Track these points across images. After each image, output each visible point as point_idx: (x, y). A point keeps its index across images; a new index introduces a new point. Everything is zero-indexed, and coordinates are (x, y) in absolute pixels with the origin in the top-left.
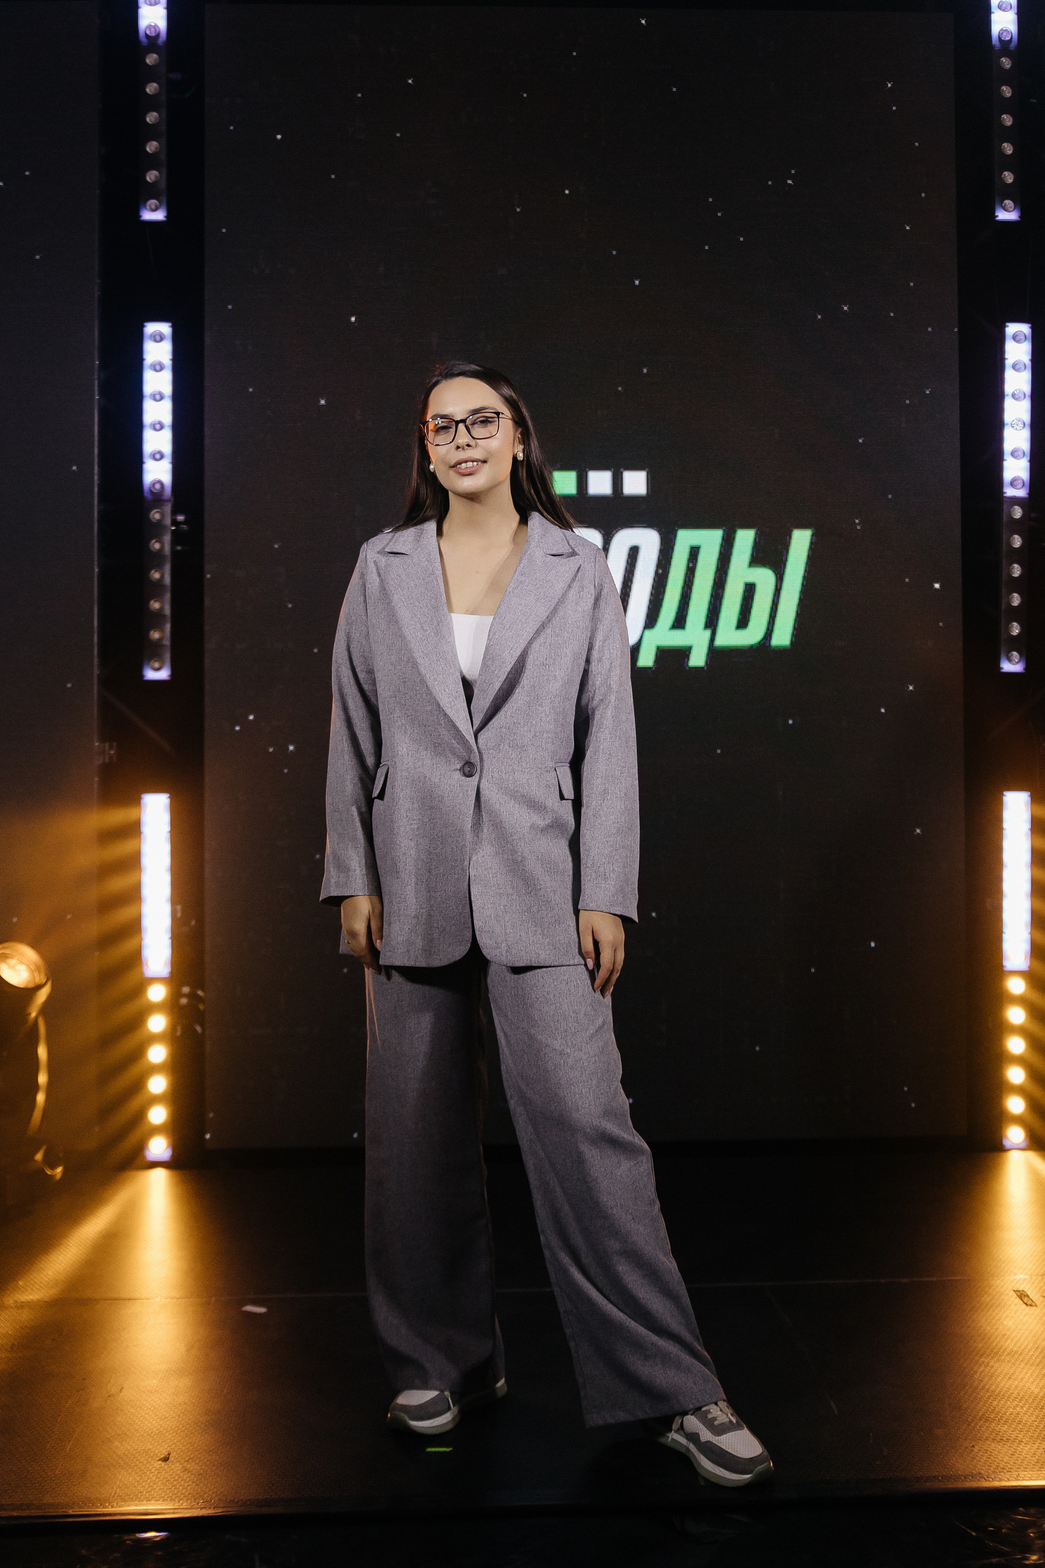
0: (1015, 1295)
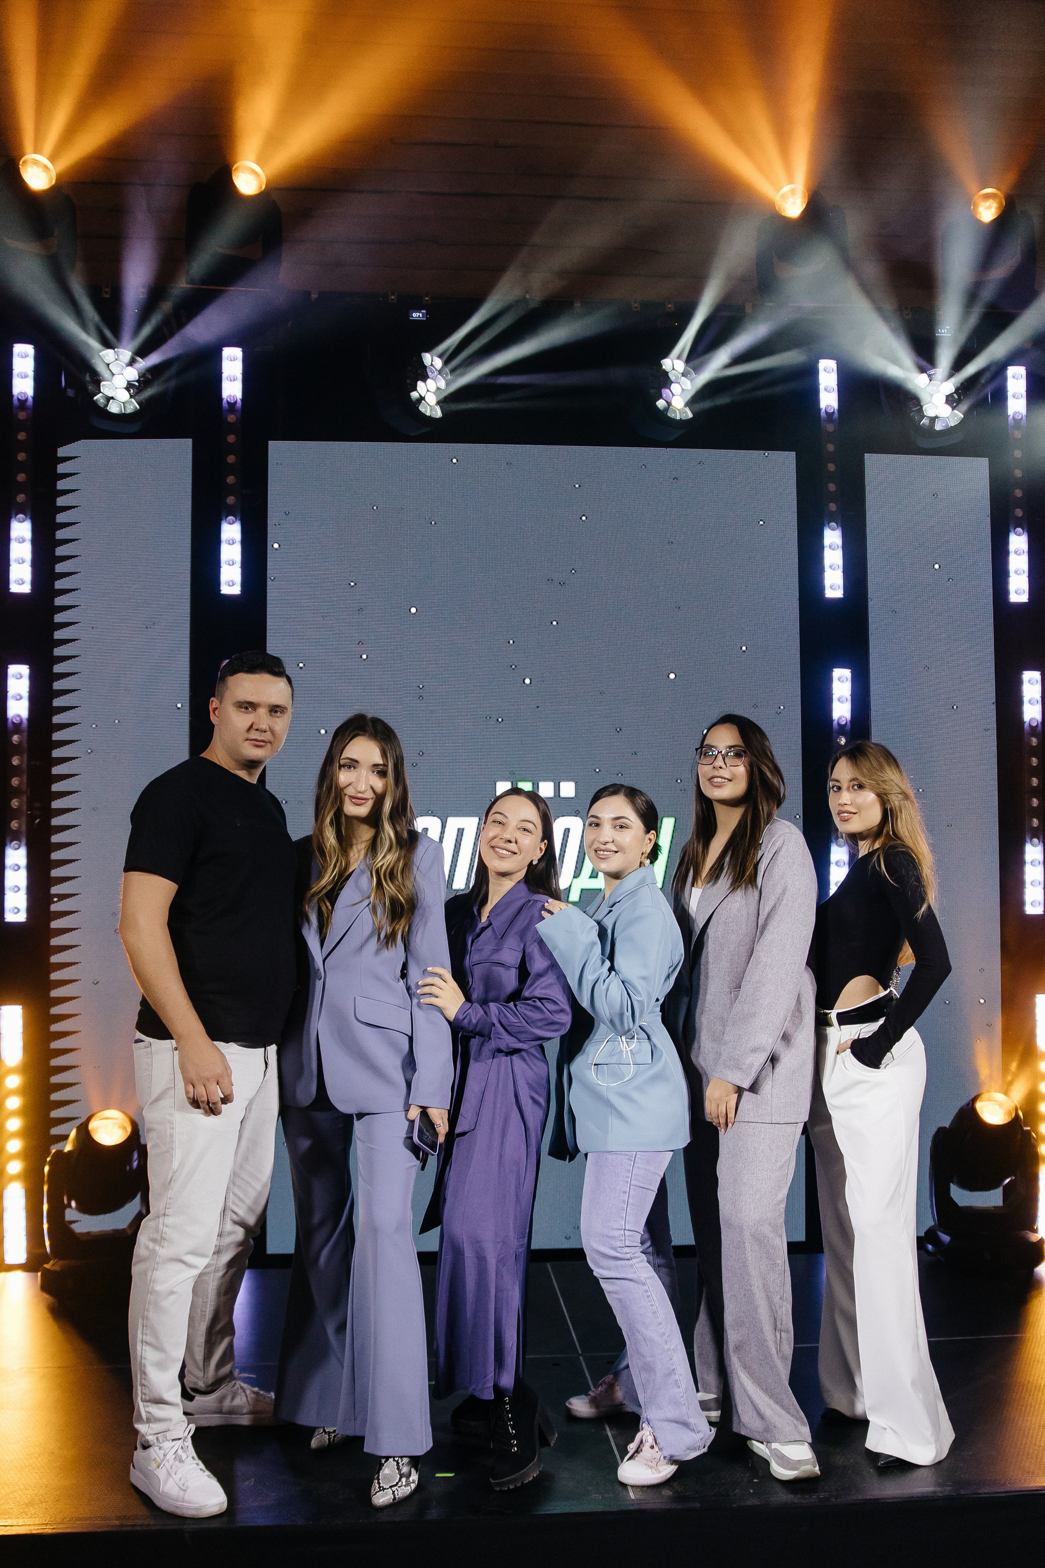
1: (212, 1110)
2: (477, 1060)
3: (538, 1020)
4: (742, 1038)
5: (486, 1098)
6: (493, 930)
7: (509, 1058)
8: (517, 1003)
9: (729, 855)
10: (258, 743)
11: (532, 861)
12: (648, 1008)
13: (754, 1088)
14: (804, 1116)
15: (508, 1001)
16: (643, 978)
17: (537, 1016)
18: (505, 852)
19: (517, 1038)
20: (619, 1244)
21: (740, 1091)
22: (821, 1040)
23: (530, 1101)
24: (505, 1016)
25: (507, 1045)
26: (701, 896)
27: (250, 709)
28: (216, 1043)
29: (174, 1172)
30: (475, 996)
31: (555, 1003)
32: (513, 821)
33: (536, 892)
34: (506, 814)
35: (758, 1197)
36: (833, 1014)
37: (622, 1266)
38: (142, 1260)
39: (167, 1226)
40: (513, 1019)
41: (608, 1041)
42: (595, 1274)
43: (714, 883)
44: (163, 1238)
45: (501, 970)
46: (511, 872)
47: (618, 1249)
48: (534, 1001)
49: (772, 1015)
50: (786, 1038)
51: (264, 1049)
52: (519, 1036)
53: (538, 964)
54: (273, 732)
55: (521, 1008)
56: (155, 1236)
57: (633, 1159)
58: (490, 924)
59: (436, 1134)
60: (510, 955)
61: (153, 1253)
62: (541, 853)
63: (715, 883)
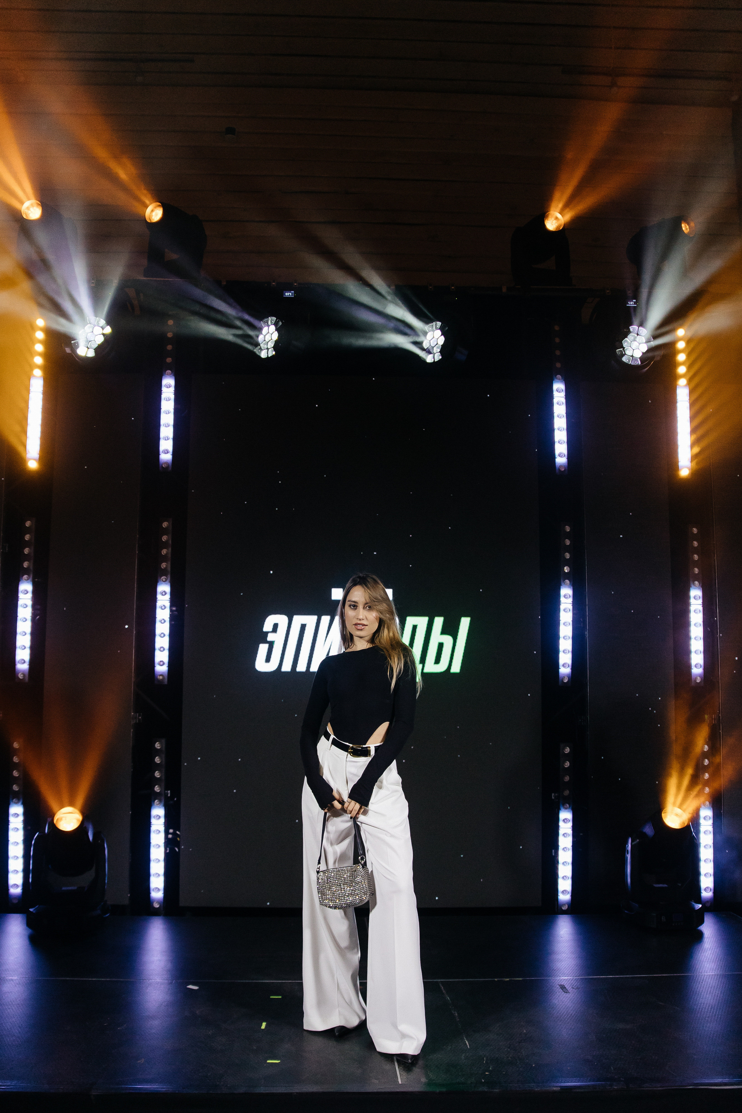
0: (559, 987)
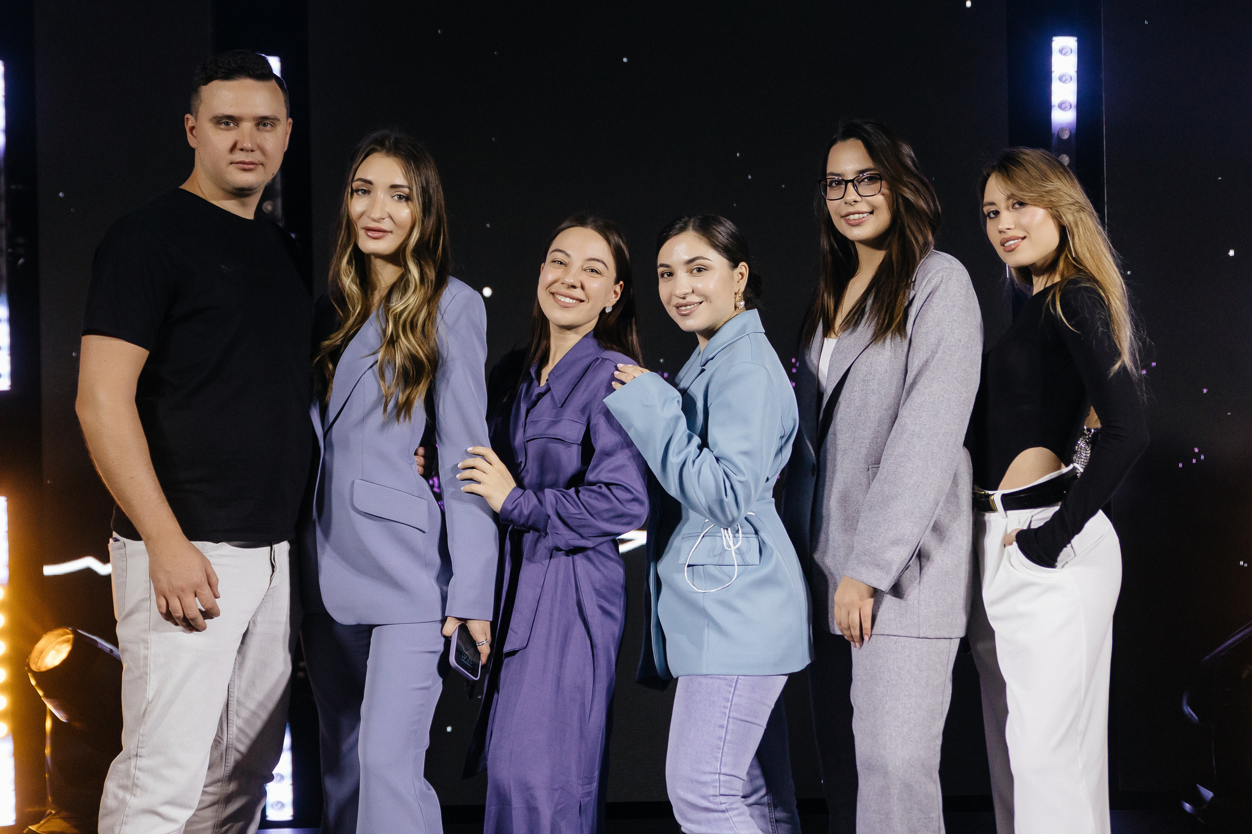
1: (190, 625)
2: (530, 560)
3: (603, 511)
4: (880, 527)
5: (540, 608)
6: (552, 397)
7: (570, 558)
8: (580, 488)
9: (872, 297)
10: (246, 166)
11: (605, 308)
12: (755, 493)
13: (897, 590)
14: (959, 629)
15: (568, 488)
16: (745, 453)
17: (602, 505)
18: (568, 300)
19: (578, 534)
20: (711, 791)
21: (876, 594)
22: (979, 530)
23: (598, 612)
24: (565, 507)
25: (566, 542)
26: (835, 347)
27: (232, 125)
28: (197, 544)
29: (149, 703)
30: (527, 481)
31: (627, 490)
32: (577, 261)
33: (607, 348)
34: (568, 252)
35: (906, 729)
36: (996, 497)
37: (715, 820)
38: (111, 813)
39: (140, 769)
40: (572, 510)
41: (704, 536)
42: (683, 829)
43: (852, 331)
44: (135, 785)
45: (560, 447)
46: (578, 325)
47: (711, 798)
48: (600, 487)
49: (919, 498)
50: (937, 529)
51: (269, 547)
52: (581, 531)
53: (604, 438)
54: (263, 151)
55: (584, 495)
56: (125, 782)
57: (734, 685)
58: (548, 390)
59: (478, 653)
60: (572, 430)
61: (123, 802)
62: (616, 297)
63: (854, 330)
